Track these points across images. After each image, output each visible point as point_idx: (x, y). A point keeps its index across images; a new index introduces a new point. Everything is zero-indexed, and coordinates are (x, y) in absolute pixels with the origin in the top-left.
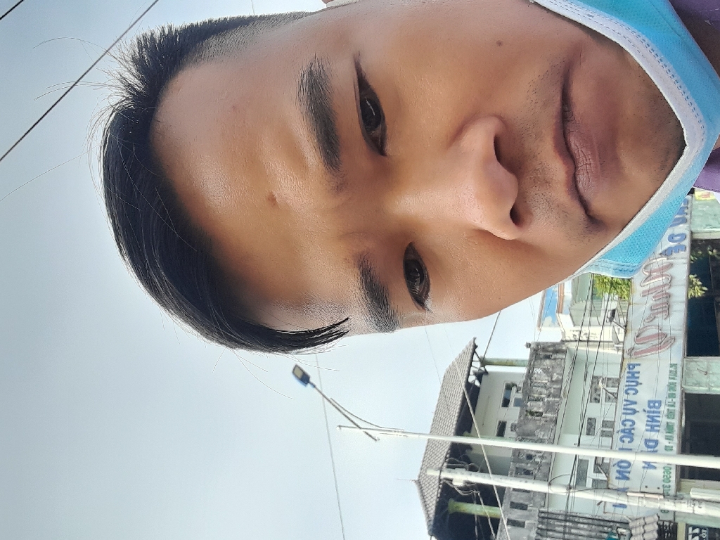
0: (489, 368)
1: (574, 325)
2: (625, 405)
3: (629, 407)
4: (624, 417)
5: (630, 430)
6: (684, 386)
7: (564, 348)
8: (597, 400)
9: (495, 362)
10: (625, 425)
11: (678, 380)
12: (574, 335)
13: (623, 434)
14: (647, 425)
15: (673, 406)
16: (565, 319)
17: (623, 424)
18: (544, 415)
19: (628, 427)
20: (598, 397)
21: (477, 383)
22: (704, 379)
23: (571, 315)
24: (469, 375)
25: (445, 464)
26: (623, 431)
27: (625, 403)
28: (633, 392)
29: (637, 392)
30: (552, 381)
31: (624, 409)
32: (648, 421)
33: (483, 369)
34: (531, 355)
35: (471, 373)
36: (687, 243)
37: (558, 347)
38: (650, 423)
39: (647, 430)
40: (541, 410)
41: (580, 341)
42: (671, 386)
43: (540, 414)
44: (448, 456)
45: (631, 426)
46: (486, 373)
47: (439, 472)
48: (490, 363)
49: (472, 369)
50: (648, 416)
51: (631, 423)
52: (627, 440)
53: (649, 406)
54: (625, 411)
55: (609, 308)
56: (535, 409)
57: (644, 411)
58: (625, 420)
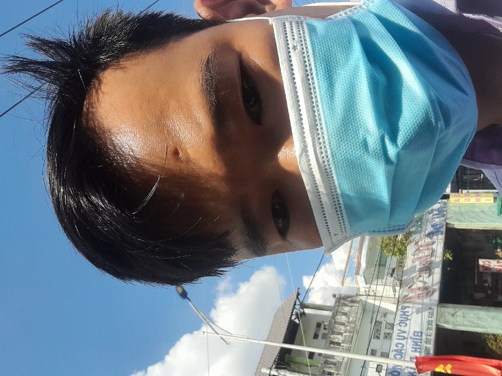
0: (307, 311)
1: (366, 284)
2: (398, 333)
3: (401, 335)
4: (398, 341)
5: (401, 350)
6: (438, 323)
7: (358, 299)
8: (378, 338)
9: (311, 306)
10: (398, 347)
11: (434, 319)
12: (366, 291)
13: (396, 353)
14: (412, 348)
15: (430, 336)
16: (360, 279)
17: (396, 345)
18: (342, 345)
19: (399, 348)
20: (379, 336)
21: (297, 321)
22: (451, 319)
23: (364, 277)
24: (292, 315)
25: (274, 366)
26: (396, 351)
27: (399, 332)
28: (404, 325)
29: (406, 325)
30: (349, 322)
31: (398, 336)
32: (413, 345)
33: (302, 310)
34: (336, 303)
35: (294, 313)
36: (444, 229)
37: (354, 299)
38: (415, 346)
39: (412, 351)
40: (340, 341)
41: (369, 295)
42: (430, 323)
43: (339, 344)
44: (276, 360)
45: (401, 347)
46: (303, 314)
47: (269, 370)
48: (307, 307)
49: (295, 310)
50: (413, 342)
51: (401, 346)
52: (398, 357)
53: (414, 335)
54: (398, 337)
55: (391, 267)
56: (336, 340)
57: (411, 338)
58: (399, 344)
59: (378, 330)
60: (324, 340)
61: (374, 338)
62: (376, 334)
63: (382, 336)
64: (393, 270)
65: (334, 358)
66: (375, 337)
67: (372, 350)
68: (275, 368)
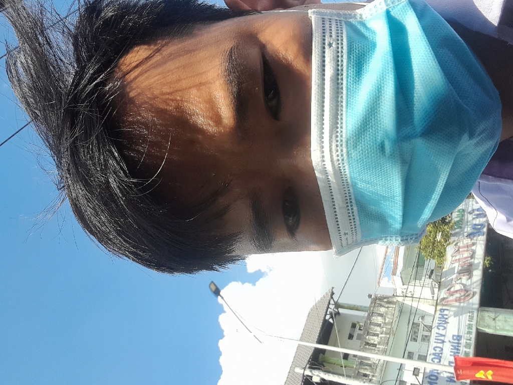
0: (341, 310)
1: (403, 285)
2: (436, 337)
3: (439, 338)
4: (436, 345)
5: (439, 354)
6: (478, 327)
7: (395, 300)
8: (415, 340)
9: (346, 306)
10: (436, 350)
11: (474, 323)
12: (403, 292)
13: (434, 356)
14: (451, 352)
15: (470, 340)
16: (397, 279)
17: (434, 349)
18: (377, 346)
19: (437, 352)
20: (416, 338)
21: (331, 320)
22: (492, 323)
23: (401, 277)
24: (326, 314)
26: (434, 354)
27: (437, 335)
28: (443, 328)
29: (445, 328)
30: (385, 323)
31: (436, 339)
32: (452, 349)
33: (337, 310)
34: (371, 303)
35: (328, 313)
36: (485, 230)
37: (390, 300)
38: (454, 351)
39: (451, 355)
40: (376, 343)
42: (470, 327)
43: (375, 345)
44: (310, 360)
45: (440, 351)
46: (338, 313)
47: (303, 370)
48: (342, 307)
49: (329, 310)
50: (452, 346)
51: (440, 349)
52: (436, 361)
53: (453, 339)
54: (436, 341)
56: (372, 342)
57: (450, 341)
58: (436, 347)
59: (415, 332)
60: (360, 341)
61: (411, 340)
62: (414, 337)
63: (419, 338)
64: (432, 272)
65: (370, 360)
66: (413, 340)
67: (409, 352)
68: (309, 368)
